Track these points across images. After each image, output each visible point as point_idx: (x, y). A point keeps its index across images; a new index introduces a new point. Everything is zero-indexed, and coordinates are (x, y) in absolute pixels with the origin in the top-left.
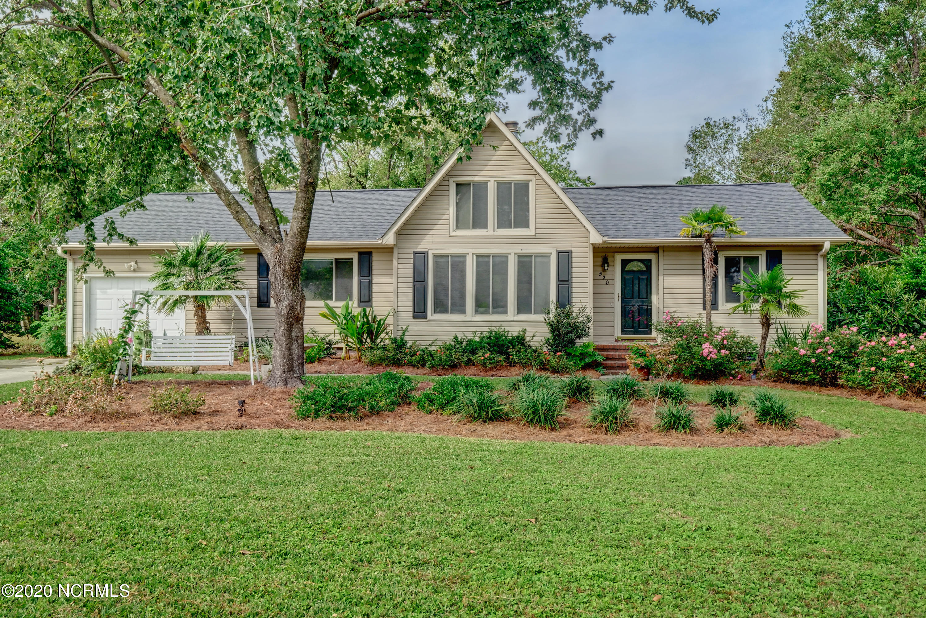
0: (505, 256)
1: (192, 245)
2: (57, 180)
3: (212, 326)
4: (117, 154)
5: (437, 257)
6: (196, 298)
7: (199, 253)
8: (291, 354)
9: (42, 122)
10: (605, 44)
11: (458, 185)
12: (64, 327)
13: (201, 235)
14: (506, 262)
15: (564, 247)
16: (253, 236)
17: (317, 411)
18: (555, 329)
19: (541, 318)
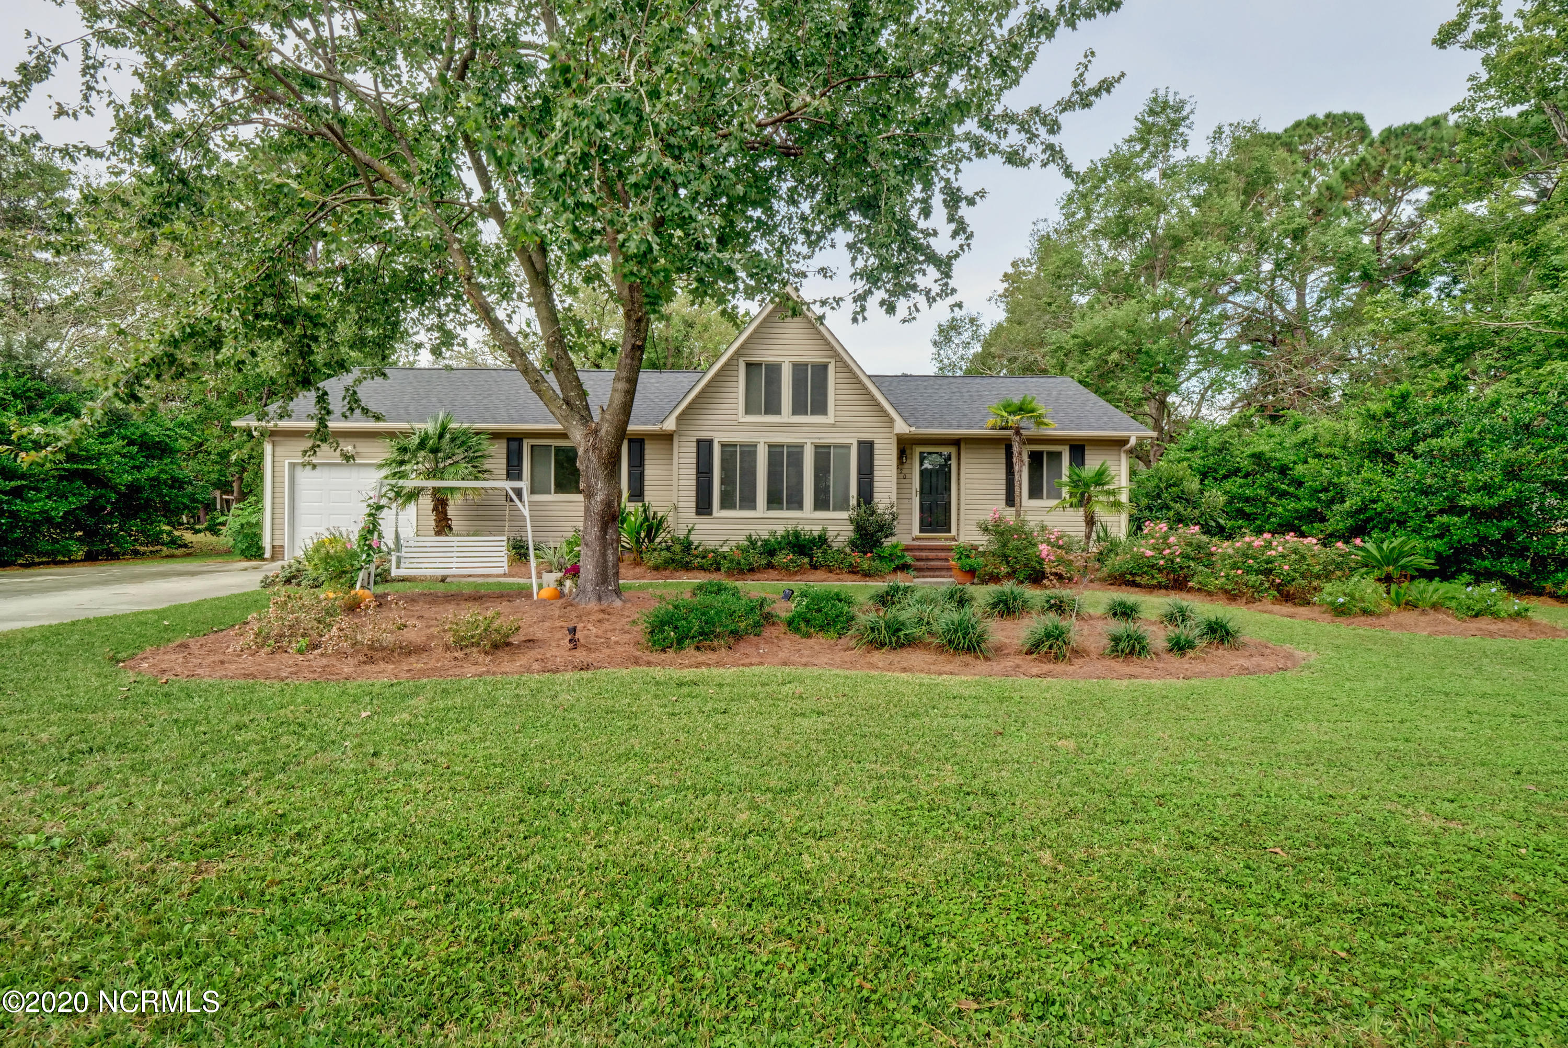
0: (801, 446)
1: (430, 427)
2: (281, 333)
3: (454, 524)
4: (352, 309)
5: (723, 445)
6: (436, 490)
7: (441, 436)
8: (605, 561)
9: (273, 251)
10: (978, 199)
11: (749, 365)
12: (258, 524)
13: (441, 415)
14: (802, 453)
15: (866, 436)
16: (557, 412)
17: (680, 641)
18: (860, 528)
19: (844, 515)
